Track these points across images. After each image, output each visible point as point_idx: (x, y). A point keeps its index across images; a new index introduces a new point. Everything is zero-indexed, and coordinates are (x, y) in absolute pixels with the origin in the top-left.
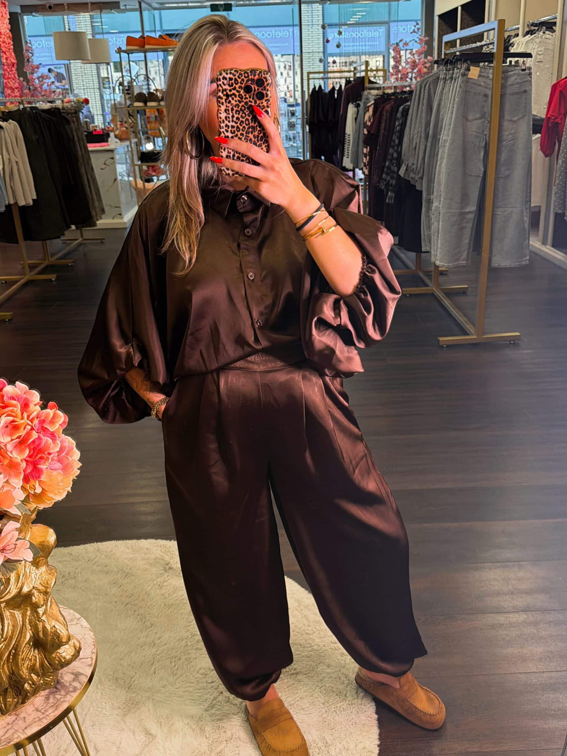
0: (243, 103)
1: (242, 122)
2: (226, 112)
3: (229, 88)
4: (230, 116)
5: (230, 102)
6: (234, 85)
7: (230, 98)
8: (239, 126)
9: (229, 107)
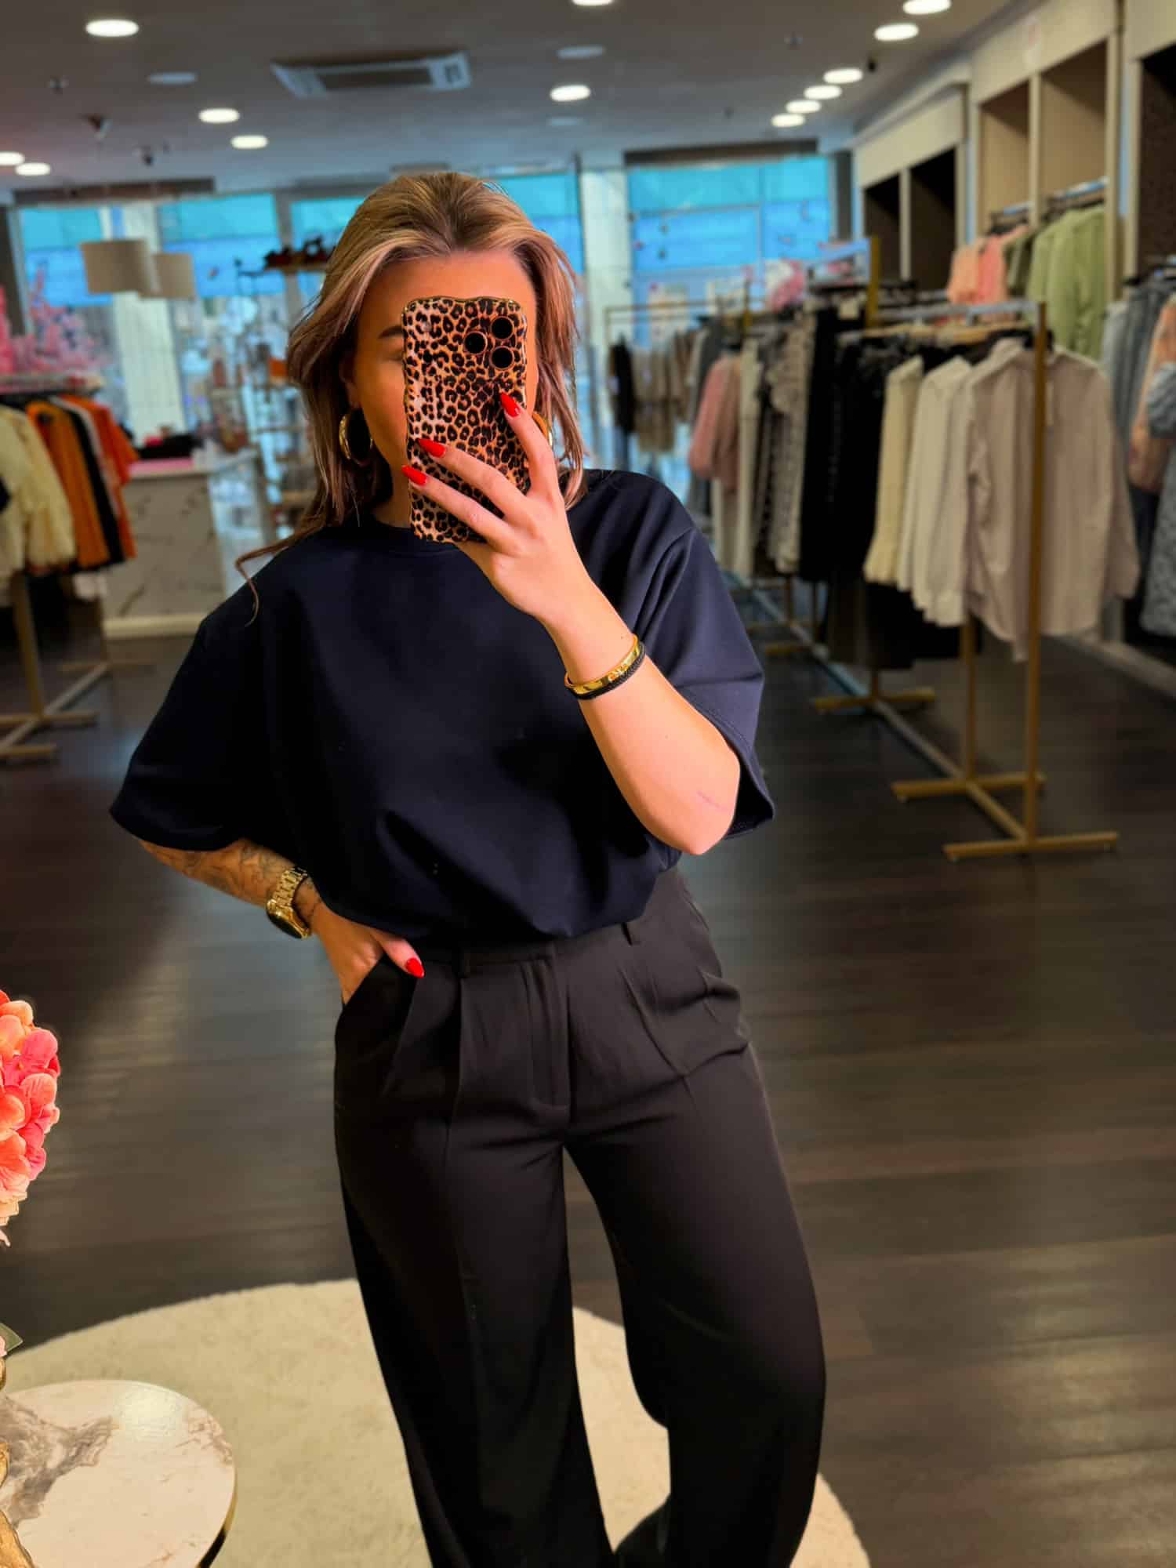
0: (462, 375)
2: (424, 395)
3: (432, 340)
4: (435, 404)
5: (433, 372)
6: (444, 333)
7: (434, 364)
8: (455, 427)
9: (431, 383)
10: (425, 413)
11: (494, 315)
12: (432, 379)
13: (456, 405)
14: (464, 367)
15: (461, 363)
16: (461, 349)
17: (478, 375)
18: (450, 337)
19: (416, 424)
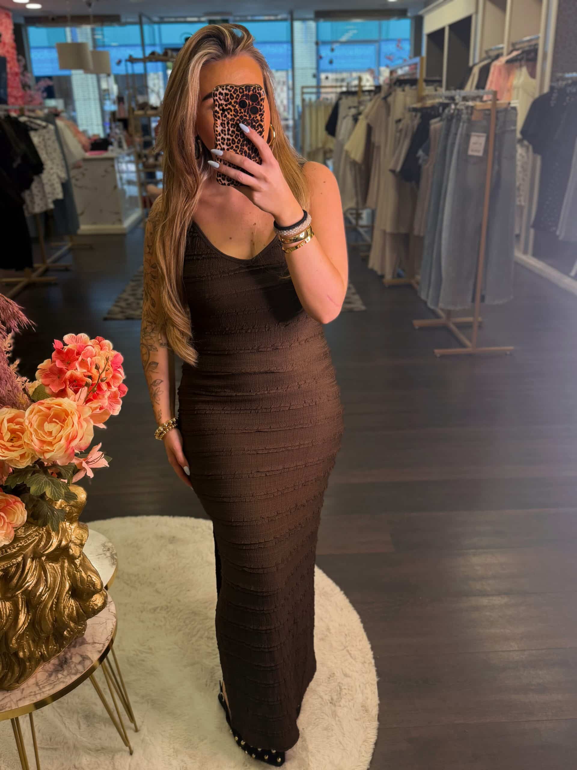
0: (238, 118)
1: (237, 134)
2: (222, 126)
3: (225, 103)
4: (226, 129)
5: (226, 116)
6: (230, 100)
7: (226, 113)
8: (235, 139)
9: (225, 121)
10: (222, 133)
11: (251, 93)
12: (224, 119)
13: (235, 130)
14: (238, 114)
15: (237, 112)
16: (237, 106)
17: (244, 118)
18: (233, 101)
19: (219, 137)
